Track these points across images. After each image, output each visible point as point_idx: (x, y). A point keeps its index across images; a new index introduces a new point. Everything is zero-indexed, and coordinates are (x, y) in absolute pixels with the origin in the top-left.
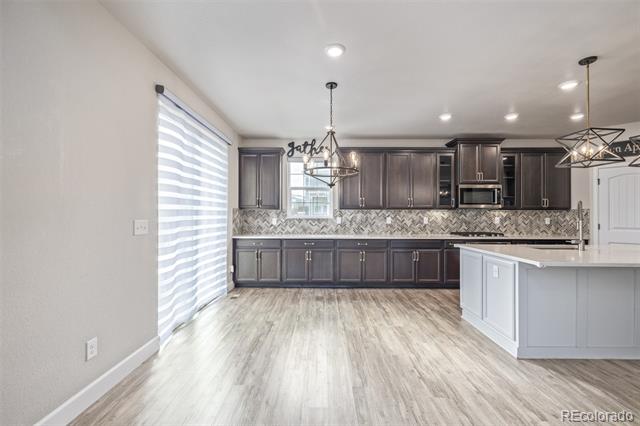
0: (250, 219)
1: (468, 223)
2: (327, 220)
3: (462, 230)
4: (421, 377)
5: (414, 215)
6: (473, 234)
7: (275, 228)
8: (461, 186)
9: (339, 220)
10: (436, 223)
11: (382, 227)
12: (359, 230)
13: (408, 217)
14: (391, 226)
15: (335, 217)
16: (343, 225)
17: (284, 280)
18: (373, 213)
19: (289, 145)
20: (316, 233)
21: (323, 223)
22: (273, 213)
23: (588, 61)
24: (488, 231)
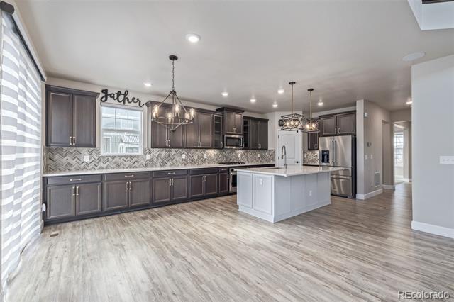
0: (57, 157)
1: (227, 157)
2: (138, 157)
3: (223, 162)
4: (246, 245)
5: (199, 153)
6: (232, 163)
7: (87, 164)
8: (225, 136)
9: (148, 157)
10: (210, 158)
11: (179, 161)
12: (163, 164)
13: (195, 154)
14: (185, 160)
15: (145, 154)
16: (151, 160)
17: (105, 209)
18: (173, 151)
19: (103, 91)
20: (129, 167)
21: (135, 159)
22: (84, 151)
23: (292, 83)
24: (235, 161)
